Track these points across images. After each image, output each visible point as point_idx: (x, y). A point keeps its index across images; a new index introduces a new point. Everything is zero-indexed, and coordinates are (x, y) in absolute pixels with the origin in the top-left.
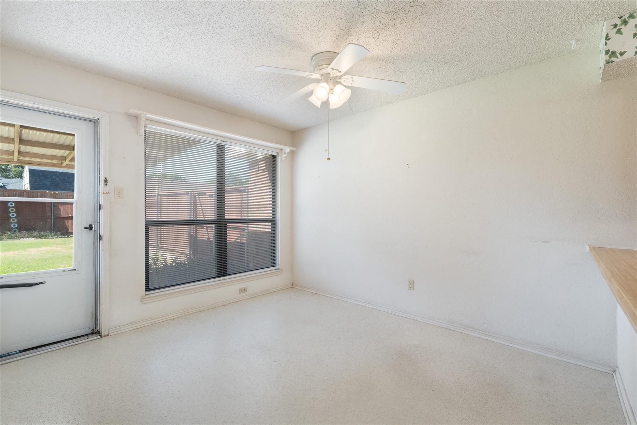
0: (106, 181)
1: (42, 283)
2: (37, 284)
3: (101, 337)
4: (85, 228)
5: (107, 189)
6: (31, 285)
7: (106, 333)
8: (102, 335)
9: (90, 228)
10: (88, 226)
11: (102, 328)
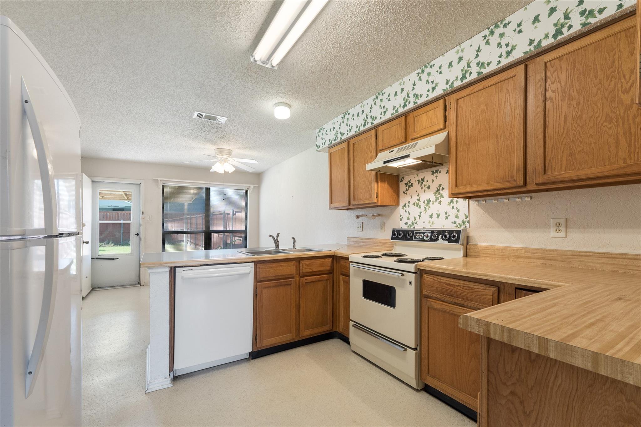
0: (143, 212)
1: (118, 259)
2: (116, 259)
3: (141, 286)
4: (135, 235)
5: (143, 216)
6: (113, 259)
7: (143, 285)
8: (141, 285)
9: (138, 235)
10: (137, 234)
11: (141, 281)
